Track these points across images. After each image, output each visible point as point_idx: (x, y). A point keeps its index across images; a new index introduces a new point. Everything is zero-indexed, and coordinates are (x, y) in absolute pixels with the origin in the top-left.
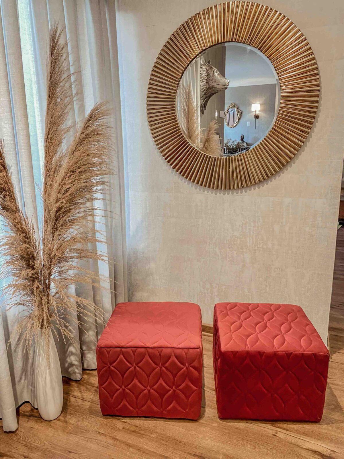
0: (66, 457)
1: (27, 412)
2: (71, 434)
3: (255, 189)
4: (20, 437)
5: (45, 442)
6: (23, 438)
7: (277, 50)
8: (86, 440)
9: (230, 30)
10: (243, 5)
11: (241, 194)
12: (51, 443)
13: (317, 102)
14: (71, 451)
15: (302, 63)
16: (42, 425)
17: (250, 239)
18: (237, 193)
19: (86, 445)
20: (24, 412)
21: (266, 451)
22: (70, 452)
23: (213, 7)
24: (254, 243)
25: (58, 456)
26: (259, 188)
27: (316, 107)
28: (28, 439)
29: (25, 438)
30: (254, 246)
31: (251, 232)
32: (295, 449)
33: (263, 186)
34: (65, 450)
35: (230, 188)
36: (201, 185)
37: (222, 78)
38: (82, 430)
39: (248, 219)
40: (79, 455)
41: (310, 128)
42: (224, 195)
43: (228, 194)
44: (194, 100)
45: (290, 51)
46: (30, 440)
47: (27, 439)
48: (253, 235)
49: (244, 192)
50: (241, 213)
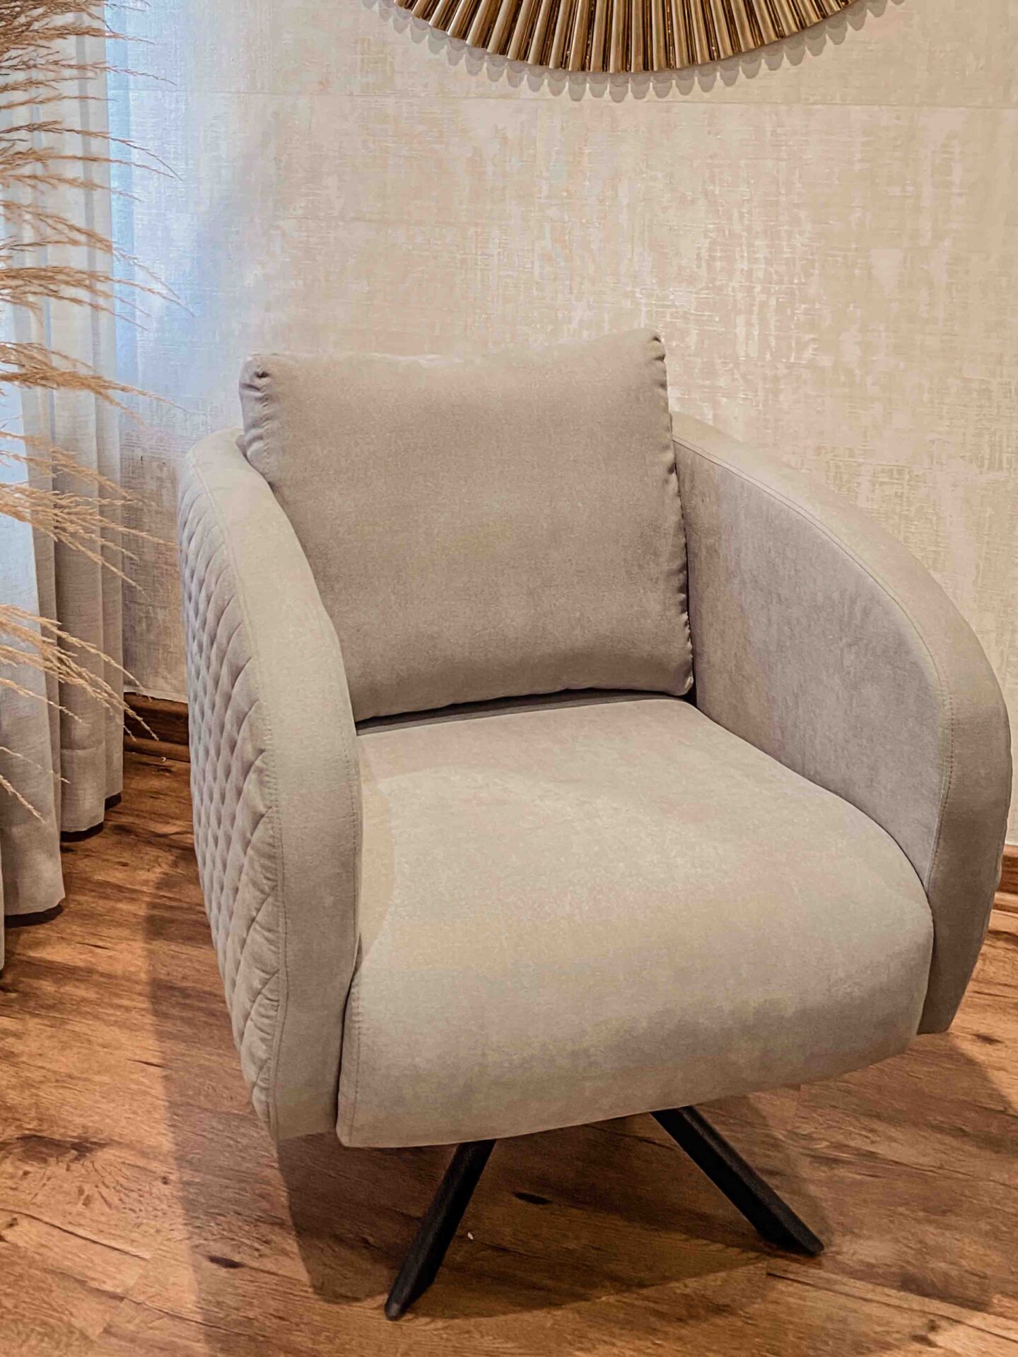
3: (773, 67)
11: (707, 95)
17: (749, 324)
18: (686, 91)
24: (773, 342)
26: (796, 61)
30: (768, 357)
31: (758, 288)
33: (817, 52)
35: (647, 65)
36: (503, 50)
42: (618, 99)
43: (639, 95)
48: (764, 305)
49: (719, 82)
50: (706, 193)
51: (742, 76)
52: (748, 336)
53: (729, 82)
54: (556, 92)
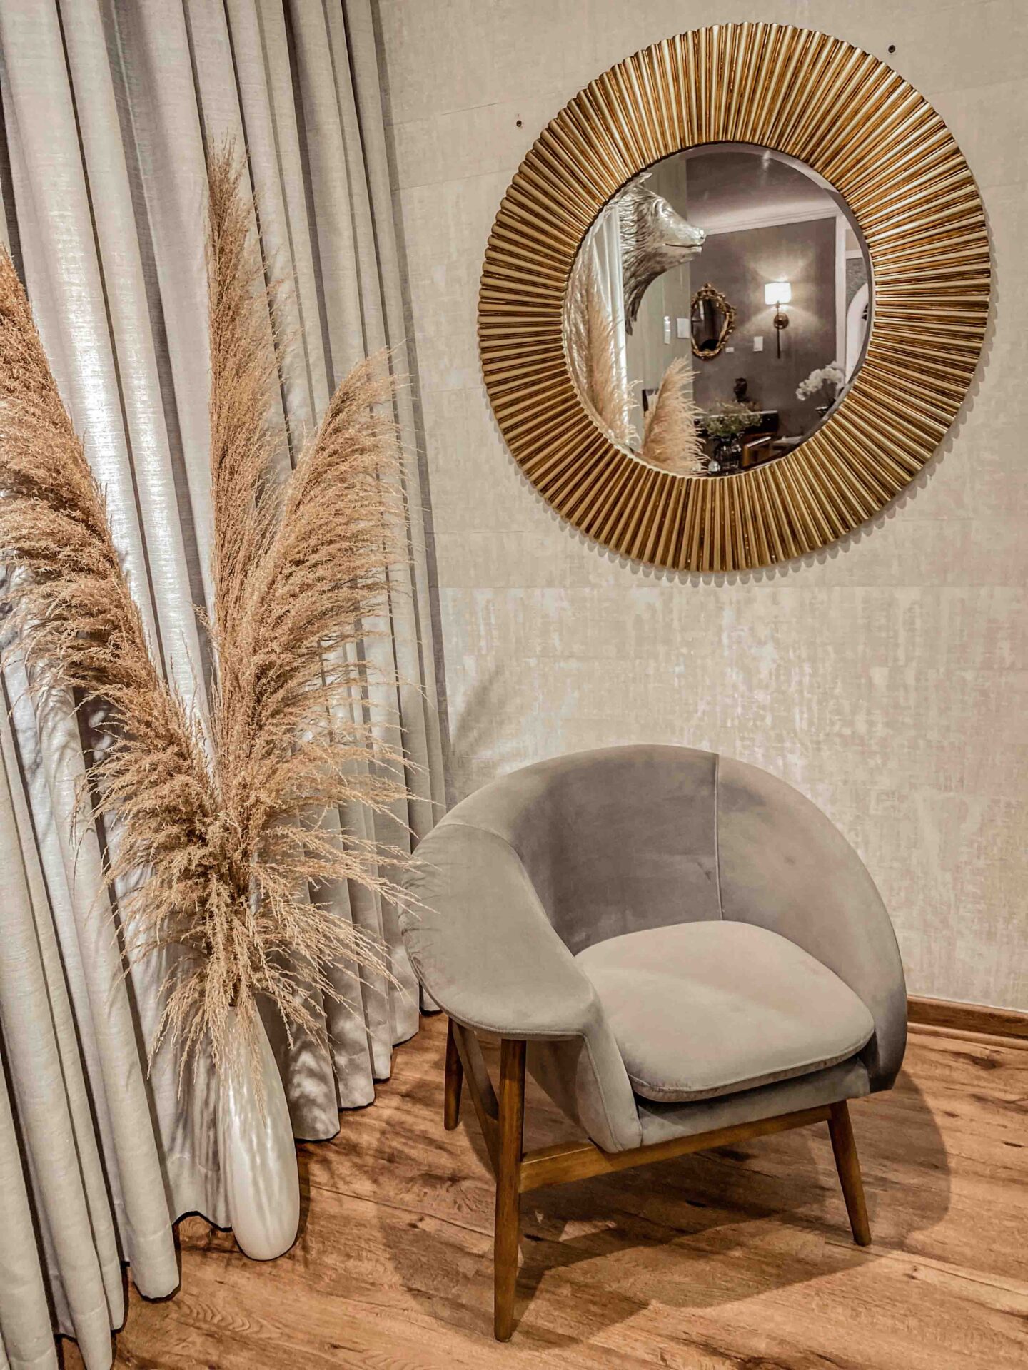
0: (327, 1361)
1: (199, 1238)
2: (332, 1294)
3: (809, 565)
4: (191, 1311)
5: (264, 1322)
6: (198, 1313)
7: (858, 162)
8: (376, 1310)
9: (718, 108)
10: (752, 35)
11: (771, 582)
12: (280, 1323)
13: (985, 306)
14: (336, 1343)
15: (936, 196)
16: (247, 1275)
17: (802, 712)
18: (758, 580)
19: (377, 1325)
20: (190, 1238)
21: (889, 1322)
22: (336, 1347)
23: (665, 44)
24: (816, 720)
25: (302, 1358)
26: (822, 562)
27: (983, 322)
28: (214, 1315)
29: (205, 1313)
30: (813, 730)
31: (805, 693)
32: (974, 1312)
33: (834, 557)
34: (322, 1344)
35: (736, 567)
36: (651, 561)
37: (681, 226)
38: (363, 1285)
39: (794, 652)
40: (364, 1355)
41: (967, 382)
42: (720, 585)
43: (732, 583)
44: (607, 298)
45: (897, 160)
46: (218, 1318)
47: (209, 1315)
48: (810, 700)
49: (778, 574)
50: (773, 637)
51: (790, 571)
52: (801, 719)
53: (784, 574)
54: (683, 582)
